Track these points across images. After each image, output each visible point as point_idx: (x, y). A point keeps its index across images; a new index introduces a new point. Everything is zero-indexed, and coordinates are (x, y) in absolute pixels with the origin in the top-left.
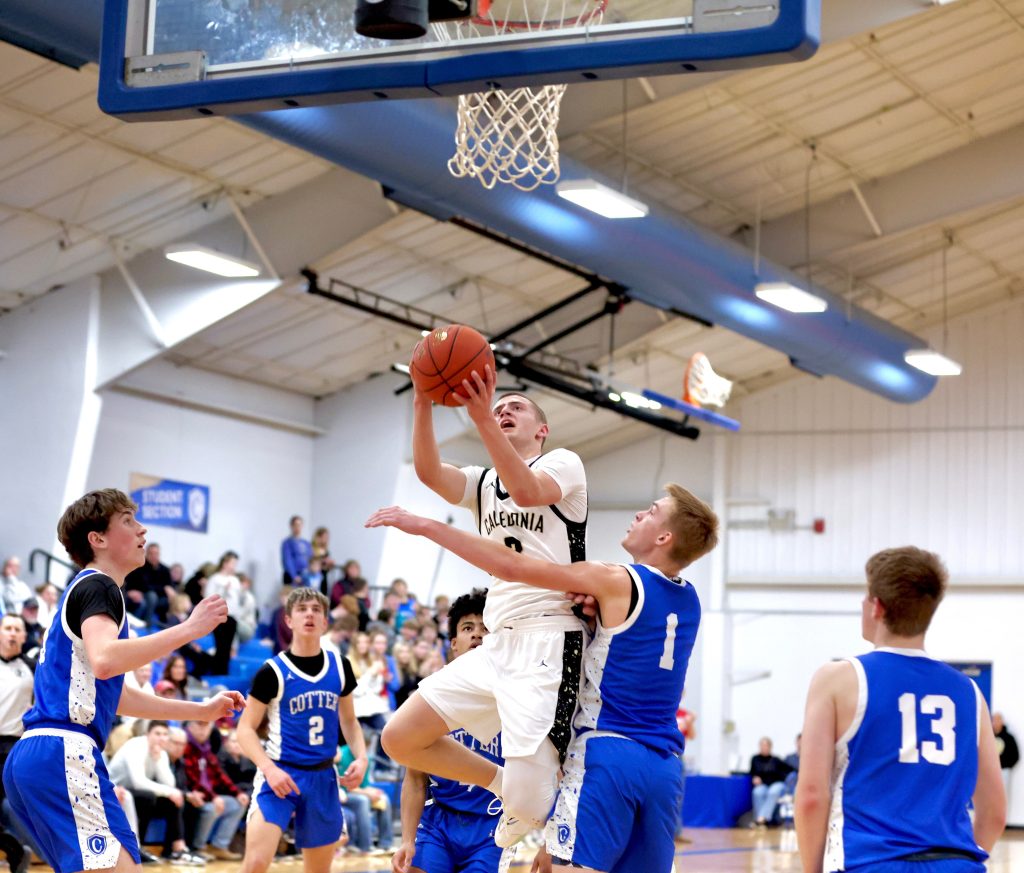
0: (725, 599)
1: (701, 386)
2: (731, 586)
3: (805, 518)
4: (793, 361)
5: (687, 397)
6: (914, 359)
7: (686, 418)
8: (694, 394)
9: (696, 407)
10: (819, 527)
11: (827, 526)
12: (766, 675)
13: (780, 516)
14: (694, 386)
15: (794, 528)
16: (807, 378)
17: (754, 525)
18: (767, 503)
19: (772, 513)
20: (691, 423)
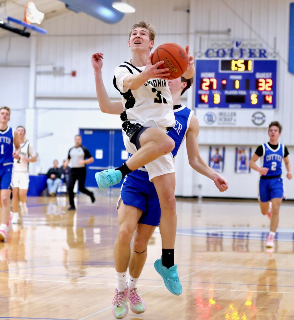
0: (35, 103)
1: (31, 16)
2: (37, 98)
3: (68, 70)
4: (67, 6)
5: (25, 20)
6: (116, 6)
7: (25, 28)
8: (28, 19)
9: (29, 24)
10: (74, 74)
11: (77, 74)
12: (51, 134)
13: (58, 69)
14: (28, 15)
15: (63, 74)
16: (71, 13)
17: (47, 73)
18: (53, 64)
19: (54, 68)
20: (27, 31)
